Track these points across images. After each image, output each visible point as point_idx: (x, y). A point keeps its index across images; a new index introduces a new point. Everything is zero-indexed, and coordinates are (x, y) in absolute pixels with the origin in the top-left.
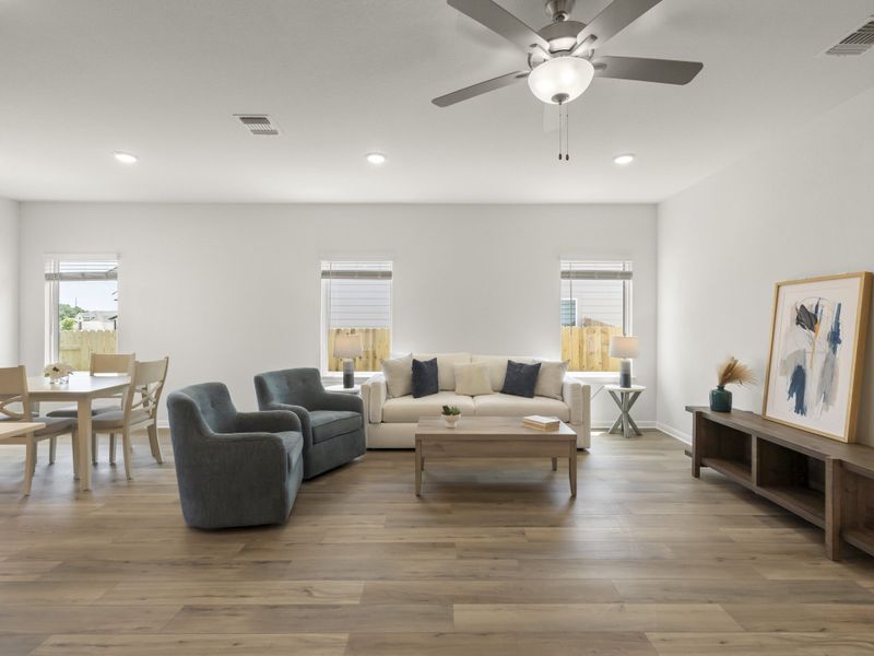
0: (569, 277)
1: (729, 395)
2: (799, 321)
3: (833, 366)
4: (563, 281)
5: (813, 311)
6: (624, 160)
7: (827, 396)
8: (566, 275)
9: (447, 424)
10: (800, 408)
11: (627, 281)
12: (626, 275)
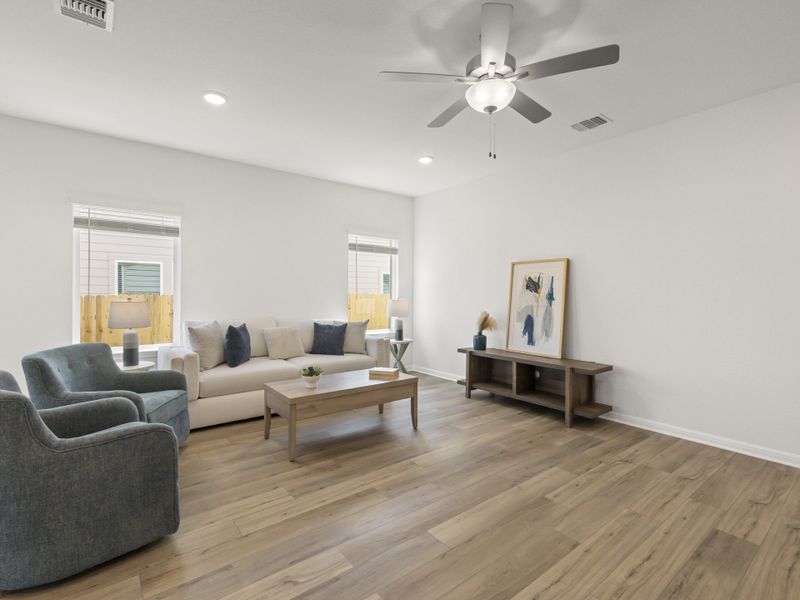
0: (354, 249)
1: (485, 338)
2: (528, 287)
3: (550, 314)
4: (350, 252)
5: (536, 281)
6: (425, 161)
7: (547, 332)
8: (353, 247)
9: (308, 385)
10: (531, 341)
11: (393, 256)
12: (394, 251)
